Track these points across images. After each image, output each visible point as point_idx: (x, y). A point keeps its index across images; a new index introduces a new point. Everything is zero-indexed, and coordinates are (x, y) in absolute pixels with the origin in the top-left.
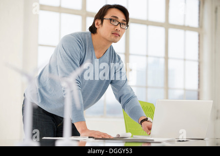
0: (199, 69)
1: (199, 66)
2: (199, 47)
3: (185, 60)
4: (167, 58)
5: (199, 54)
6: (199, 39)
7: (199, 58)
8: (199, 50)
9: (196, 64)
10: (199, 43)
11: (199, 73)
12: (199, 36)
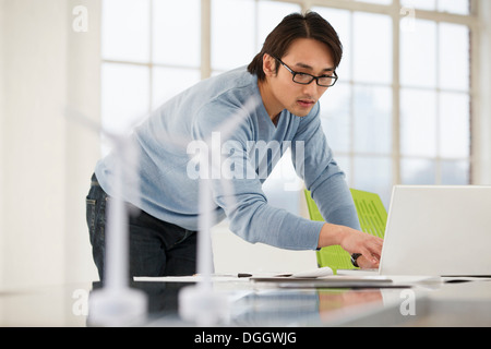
0: (471, 112)
1: (471, 104)
2: (470, 60)
3: (438, 90)
4: (396, 87)
5: (470, 77)
6: (470, 42)
7: (471, 85)
8: (471, 68)
9: (465, 100)
10: (470, 51)
11: (471, 121)
12: (470, 34)
